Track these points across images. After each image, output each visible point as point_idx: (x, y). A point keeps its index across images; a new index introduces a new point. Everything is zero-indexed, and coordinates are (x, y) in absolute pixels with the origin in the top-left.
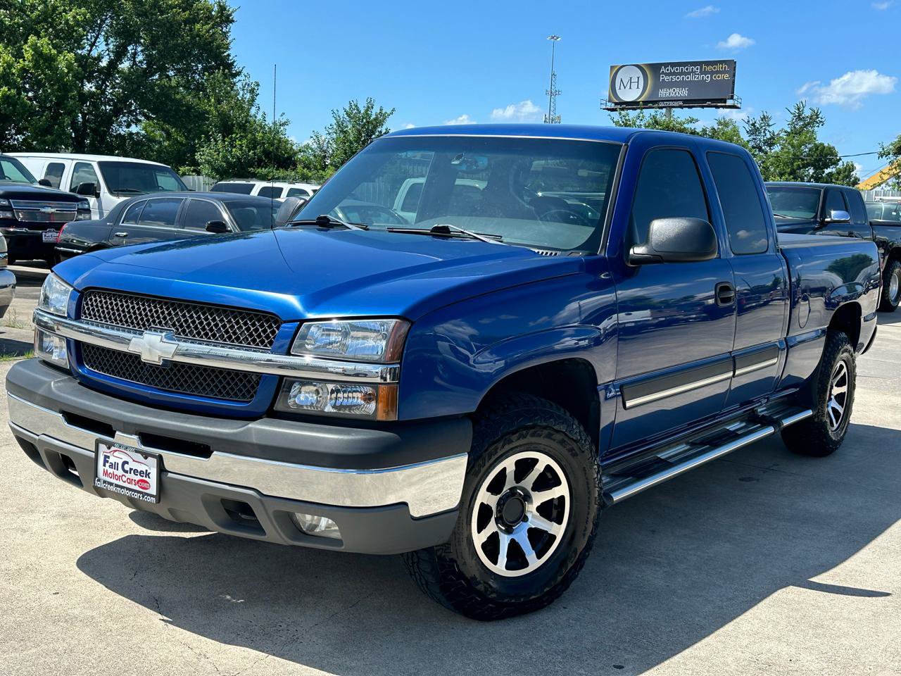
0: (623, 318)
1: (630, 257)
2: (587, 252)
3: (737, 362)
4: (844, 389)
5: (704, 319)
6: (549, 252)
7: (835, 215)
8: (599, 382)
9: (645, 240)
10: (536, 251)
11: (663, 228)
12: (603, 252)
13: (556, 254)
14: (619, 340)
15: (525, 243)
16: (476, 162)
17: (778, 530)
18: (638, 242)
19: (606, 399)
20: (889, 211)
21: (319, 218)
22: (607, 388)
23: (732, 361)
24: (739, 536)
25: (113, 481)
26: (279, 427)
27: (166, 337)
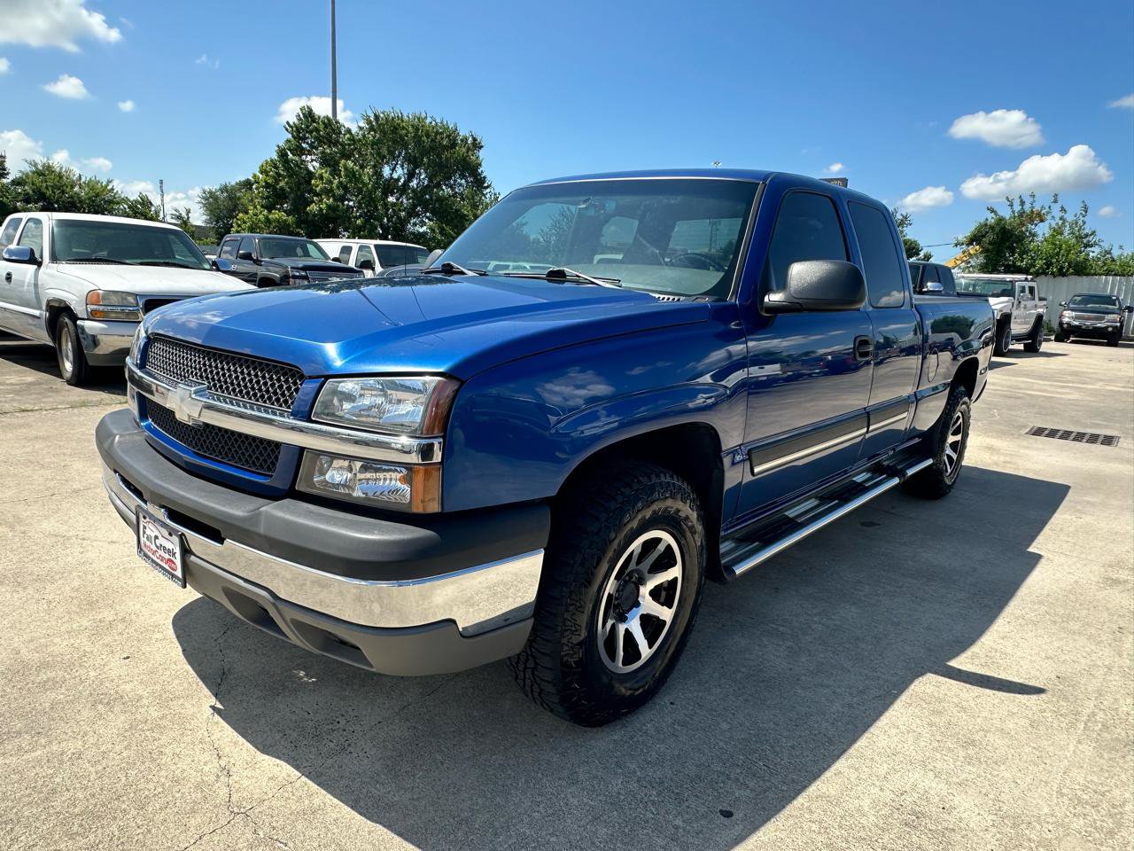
0: (755, 371)
1: (765, 305)
2: (715, 297)
3: (871, 417)
4: (959, 437)
5: (826, 374)
6: (672, 297)
7: (930, 285)
8: (724, 448)
9: (783, 285)
10: (657, 296)
11: (803, 273)
12: (734, 298)
13: (679, 300)
14: (749, 394)
15: (647, 287)
16: (604, 206)
17: (905, 589)
18: (775, 288)
19: (733, 464)
20: (967, 286)
21: (444, 265)
22: (733, 452)
23: (867, 416)
24: (865, 596)
25: (151, 555)
26: (293, 513)
27: (195, 393)
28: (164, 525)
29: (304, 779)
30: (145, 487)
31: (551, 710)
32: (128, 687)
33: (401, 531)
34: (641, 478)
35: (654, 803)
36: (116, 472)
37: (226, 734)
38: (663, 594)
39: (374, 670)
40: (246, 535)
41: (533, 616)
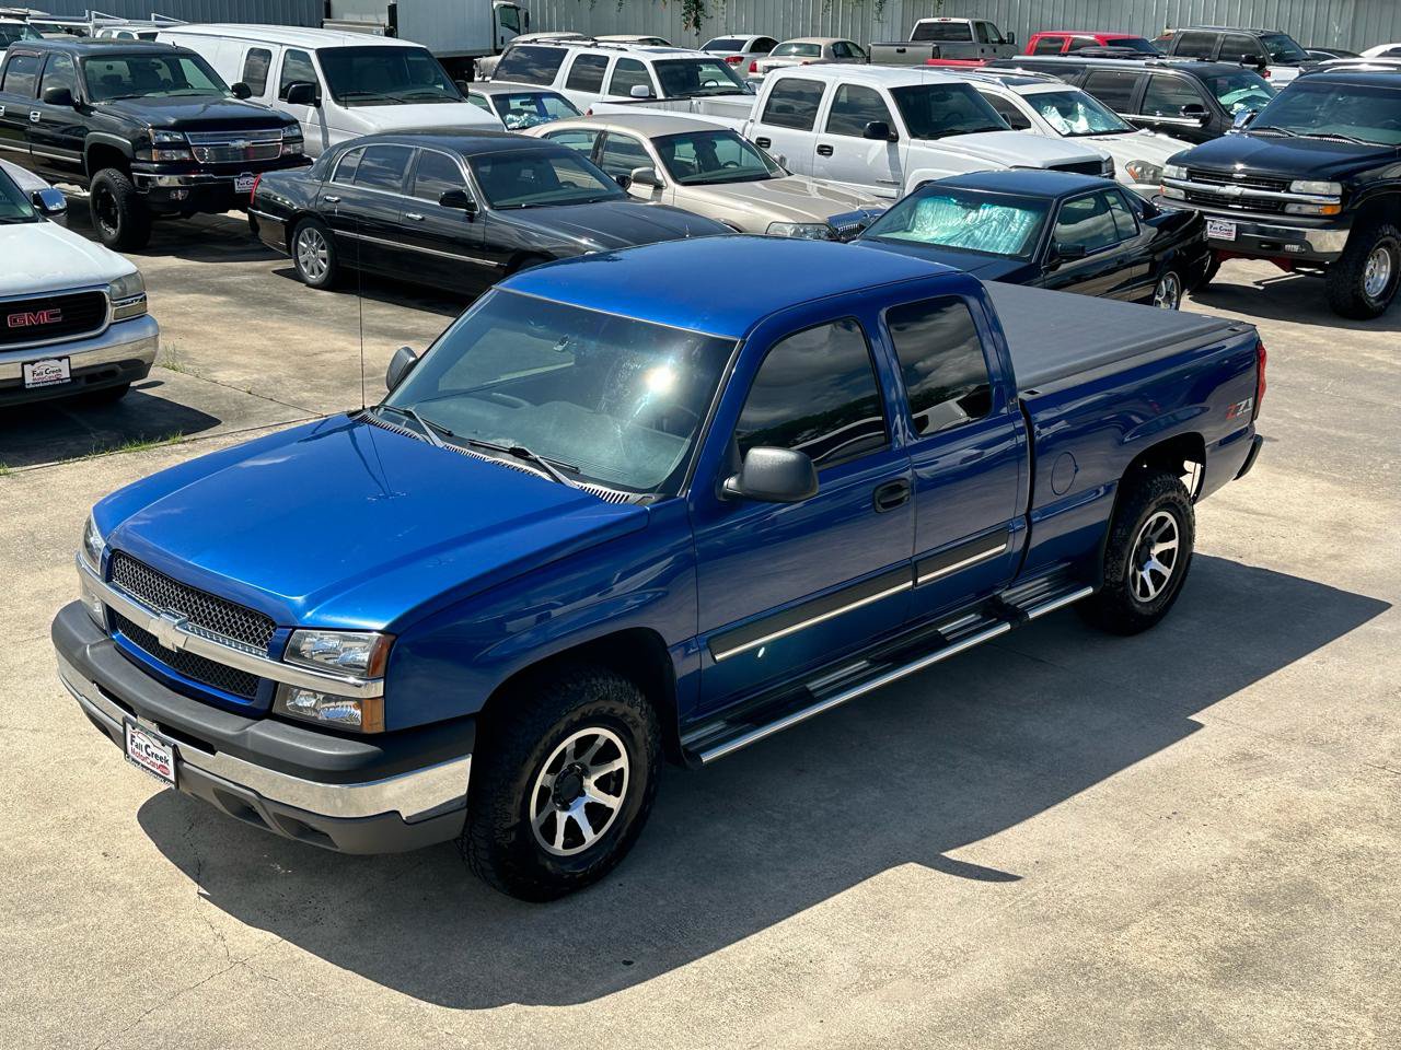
1: (723, 490)
3: (919, 568)
4: (1173, 545)
6: (621, 494)
8: (668, 644)
12: (685, 492)
13: (626, 499)
19: (685, 656)
22: (684, 645)
23: (911, 567)
25: (140, 760)
26: (272, 733)
27: (179, 624)
28: (156, 737)
29: (285, 941)
30: (137, 705)
31: (495, 887)
32: (117, 877)
33: (356, 748)
34: (570, 686)
35: (570, 956)
36: (94, 682)
37: (215, 912)
38: (609, 784)
39: (338, 850)
40: (235, 748)
41: (467, 806)
